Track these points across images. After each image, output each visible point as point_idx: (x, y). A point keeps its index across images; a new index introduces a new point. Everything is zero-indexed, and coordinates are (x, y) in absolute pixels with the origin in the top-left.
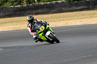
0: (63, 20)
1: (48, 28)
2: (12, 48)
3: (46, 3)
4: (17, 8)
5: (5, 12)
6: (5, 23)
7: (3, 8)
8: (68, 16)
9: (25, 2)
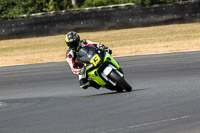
0: (130, 44)
1: (108, 58)
2: (25, 101)
3: (94, 8)
4: (35, 18)
5: (11, 27)
6: (11, 49)
7: (6, 18)
8: (139, 36)
9: (51, 7)
